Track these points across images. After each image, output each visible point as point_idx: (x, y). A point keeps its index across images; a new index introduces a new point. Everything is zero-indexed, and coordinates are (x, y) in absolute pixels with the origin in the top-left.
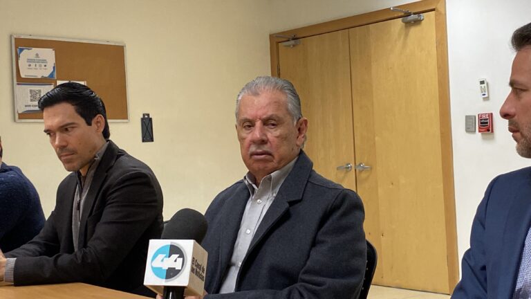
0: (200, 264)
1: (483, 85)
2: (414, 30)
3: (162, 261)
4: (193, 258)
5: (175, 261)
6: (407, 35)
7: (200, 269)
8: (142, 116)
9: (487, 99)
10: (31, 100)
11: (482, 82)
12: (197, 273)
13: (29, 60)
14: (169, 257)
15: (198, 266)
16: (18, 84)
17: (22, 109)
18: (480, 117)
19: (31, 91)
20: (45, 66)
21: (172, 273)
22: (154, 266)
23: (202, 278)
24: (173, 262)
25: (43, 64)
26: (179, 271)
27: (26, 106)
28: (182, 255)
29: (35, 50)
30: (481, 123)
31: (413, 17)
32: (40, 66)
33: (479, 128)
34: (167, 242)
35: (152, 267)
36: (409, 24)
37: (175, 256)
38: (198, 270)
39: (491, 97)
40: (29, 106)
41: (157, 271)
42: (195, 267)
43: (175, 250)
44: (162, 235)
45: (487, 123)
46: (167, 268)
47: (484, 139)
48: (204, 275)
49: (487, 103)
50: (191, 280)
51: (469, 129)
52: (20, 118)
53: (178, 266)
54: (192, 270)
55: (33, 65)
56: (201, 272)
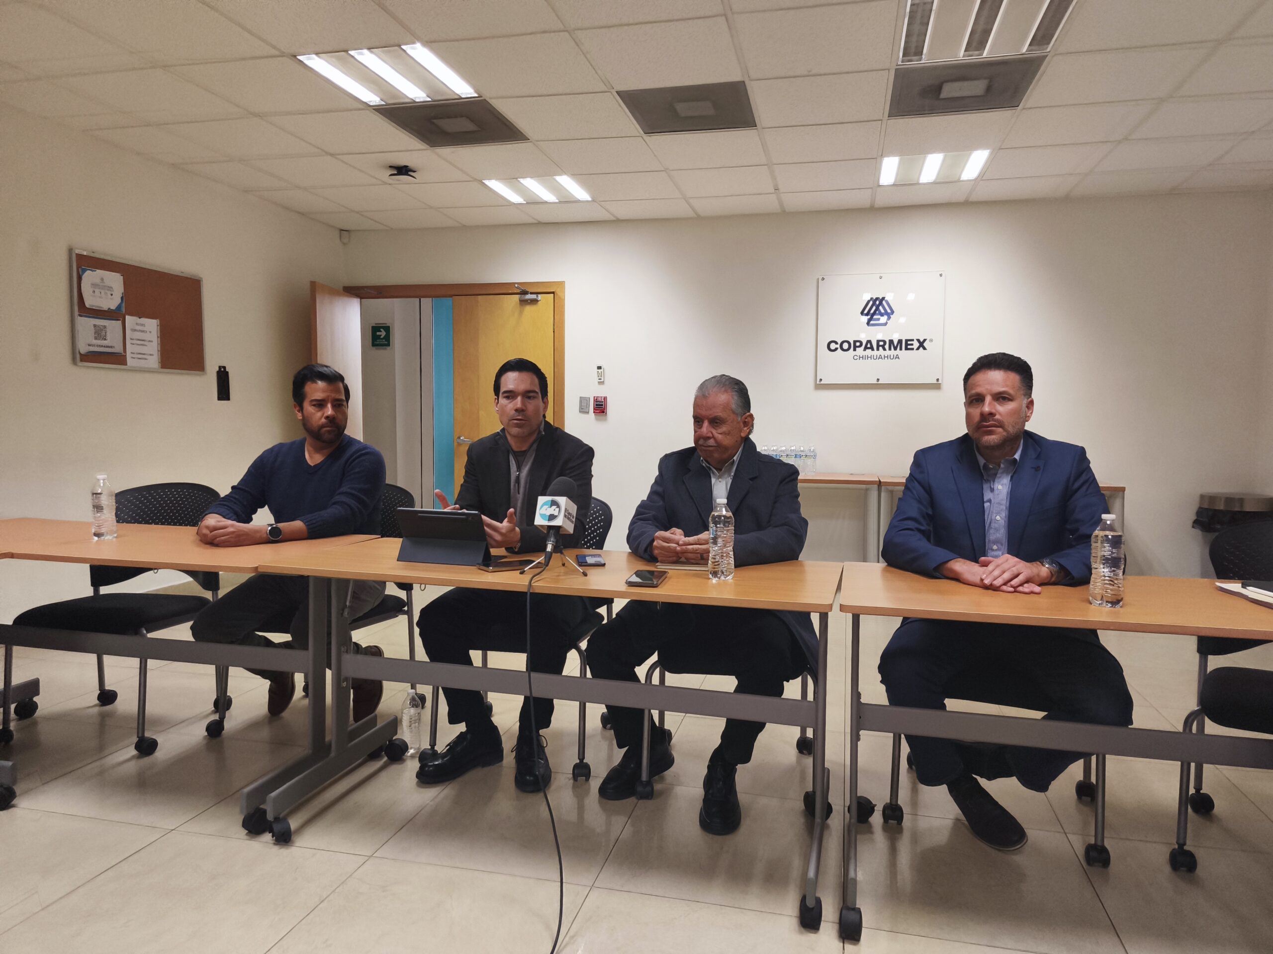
0: (571, 513)
1: (600, 371)
2: (528, 309)
3: (546, 510)
4: (566, 509)
5: (554, 510)
6: (521, 313)
7: (571, 516)
8: (218, 369)
9: (601, 383)
10: (96, 338)
11: (599, 368)
12: (568, 519)
13: (94, 285)
14: (551, 507)
15: (569, 514)
16: (80, 316)
17: (83, 348)
18: (596, 400)
19: (95, 326)
20: (112, 295)
21: (552, 517)
22: (541, 513)
23: (572, 522)
24: (553, 510)
25: (109, 293)
26: (556, 516)
27: (89, 345)
28: (558, 506)
29: (99, 272)
30: (597, 405)
31: (529, 296)
32: (106, 293)
33: (594, 409)
34: (550, 498)
35: (541, 515)
36: (523, 302)
37: (554, 507)
38: (569, 517)
39: (605, 382)
40: (93, 345)
41: (542, 516)
42: (566, 514)
43: (554, 503)
44: (547, 493)
45: (602, 405)
46: (549, 514)
47: (597, 419)
48: (574, 520)
49: (601, 386)
50: (564, 522)
51: (583, 410)
52: (81, 361)
53: (556, 513)
54: (565, 516)
55: (97, 291)
56: (571, 518)
